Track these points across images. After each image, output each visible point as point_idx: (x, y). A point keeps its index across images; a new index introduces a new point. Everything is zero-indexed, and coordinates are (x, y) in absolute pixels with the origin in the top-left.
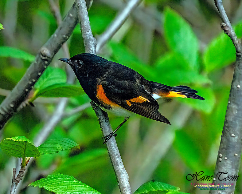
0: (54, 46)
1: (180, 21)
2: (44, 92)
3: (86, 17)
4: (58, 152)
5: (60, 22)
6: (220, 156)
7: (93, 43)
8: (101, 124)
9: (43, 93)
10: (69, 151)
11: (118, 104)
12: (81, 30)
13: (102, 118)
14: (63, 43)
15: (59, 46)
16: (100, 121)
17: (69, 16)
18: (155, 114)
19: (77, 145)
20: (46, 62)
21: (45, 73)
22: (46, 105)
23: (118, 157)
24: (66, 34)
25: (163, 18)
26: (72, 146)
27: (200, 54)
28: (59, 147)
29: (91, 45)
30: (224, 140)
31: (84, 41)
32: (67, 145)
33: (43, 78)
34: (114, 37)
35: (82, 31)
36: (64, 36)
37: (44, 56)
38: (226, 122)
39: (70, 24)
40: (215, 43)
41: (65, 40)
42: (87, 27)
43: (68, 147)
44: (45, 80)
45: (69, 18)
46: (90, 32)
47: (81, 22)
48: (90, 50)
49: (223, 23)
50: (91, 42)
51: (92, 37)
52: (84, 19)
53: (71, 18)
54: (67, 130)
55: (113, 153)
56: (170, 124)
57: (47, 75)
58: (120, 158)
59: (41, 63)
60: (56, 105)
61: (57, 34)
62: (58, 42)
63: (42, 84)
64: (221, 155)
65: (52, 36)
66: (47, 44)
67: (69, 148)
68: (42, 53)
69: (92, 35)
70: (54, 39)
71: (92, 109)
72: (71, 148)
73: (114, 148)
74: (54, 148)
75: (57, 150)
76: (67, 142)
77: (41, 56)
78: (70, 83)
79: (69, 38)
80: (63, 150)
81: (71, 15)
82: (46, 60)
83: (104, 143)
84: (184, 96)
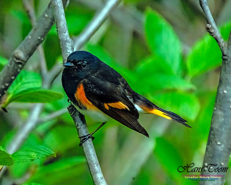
0: (29, 48)
2: (18, 97)
3: (63, 17)
4: (33, 160)
5: (35, 23)
6: (206, 166)
7: (70, 45)
8: (78, 131)
9: (16, 98)
10: (45, 160)
12: (57, 31)
13: (80, 124)
14: (38, 45)
15: (34, 49)
16: (78, 128)
17: (44, 16)
19: (53, 153)
20: (20, 66)
21: (18, 77)
22: (20, 110)
23: (97, 166)
24: (41, 35)
26: (48, 154)
27: (183, 57)
28: (34, 155)
29: (68, 47)
30: (210, 149)
31: (61, 42)
32: (42, 152)
33: (17, 83)
35: (59, 32)
36: (39, 38)
37: (18, 58)
38: (211, 129)
39: (45, 25)
41: (40, 42)
42: (63, 28)
43: (43, 154)
44: (19, 84)
45: (44, 19)
46: (67, 34)
47: (58, 23)
48: (67, 52)
49: (208, 25)
50: (68, 44)
51: (68, 38)
53: (46, 18)
54: (42, 137)
55: (92, 161)
56: (149, 137)
57: (21, 79)
58: (99, 166)
59: (14, 66)
60: (30, 110)
61: (31, 35)
62: (32, 43)
63: (15, 88)
64: (206, 164)
65: (26, 37)
66: (21, 45)
67: (45, 156)
68: (16, 55)
69: (69, 36)
70: (29, 41)
71: (69, 115)
72: (47, 156)
73: (93, 156)
74: (28, 156)
75: (32, 158)
76: (43, 150)
77: (15, 59)
78: (46, 87)
79: (44, 39)
80: (38, 158)
81: (46, 15)
82: (20, 63)
83: (81, 145)
84: (169, 118)
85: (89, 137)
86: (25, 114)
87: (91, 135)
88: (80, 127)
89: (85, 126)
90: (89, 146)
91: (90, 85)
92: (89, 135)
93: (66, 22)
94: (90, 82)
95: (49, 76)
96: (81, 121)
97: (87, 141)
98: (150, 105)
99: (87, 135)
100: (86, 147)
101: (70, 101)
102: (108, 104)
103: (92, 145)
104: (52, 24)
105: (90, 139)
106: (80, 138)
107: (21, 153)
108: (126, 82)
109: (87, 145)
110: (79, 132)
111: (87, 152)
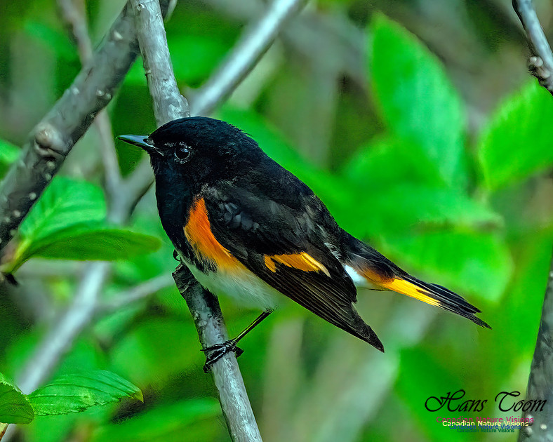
0: (73, 120)
1: (415, 51)
3: (160, 39)
4: (83, 409)
5: (88, 53)
7: (179, 110)
8: (201, 334)
9: (43, 249)
10: (114, 407)
11: (242, 261)
12: (146, 75)
13: (204, 316)
14: (96, 112)
15: (87, 121)
16: (200, 325)
17: (112, 38)
18: (341, 313)
19: (135, 390)
20: (51, 164)
21: (47, 194)
22: (49, 279)
23: (249, 423)
24: (103, 86)
25: (367, 42)
26: (123, 394)
28: (85, 395)
31: (156, 105)
32: (108, 390)
33: (43, 208)
34: (236, 93)
35: (150, 79)
36: (100, 93)
37: (43, 147)
39: (115, 60)
40: (507, 110)
41: (101, 103)
42: (162, 69)
43: (111, 394)
44: (48, 212)
45: (112, 44)
46: (171, 83)
47: (147, 55)
49: (536, 59)
50: (173, 108)
51: (175, 95)
52: (154, 46)
53: (118, 42)
54: (106, 348)
55: (236, 411)
56: (383, 351)
57: (53, 199)
59: (36, 165)
60: (76, 280)
61: (79, 87)
62: (83, 107)
63: (39, 222)
65: (67, 92)
66: (53, 113)
67: (114, 399)
68: (41, 138)
69: (176, 89)
70: (73, 101)
71: (177, 292)
72: (120, 399)
73: (238, 398)
74: (72, 398)
75: (82, 403)
76: (109, 382)
77: (37, 147)
78: (116, 221)
79: (112, 97)
80: (96, 404)
81: (118, 36)
82: (51, 158)
83: (207, 369)
84: (433, 302)
85: (228, 350)
86: (62, 289)
87: (234, 344)
88: (205, 323)
89: (219, 321)
90: (229, 373)
91: (226, 206)
92: (229, 342)
93: (168, 53)
94: (225, 198)
95: (124, 190)
96: (208, 308)
97: (224, 358)
98: (384, 268)
99: (225, 344)
100: (220, 374)
101: (178, 257)
102: (273, 258)
103: (237, 369)
104: (132, 57)
105: (232, 354)
106: (206, 350)
107: (54, 390)
108: (323, 206)
109: (225, 370)
110: (204, 335)
111: (223, 387)
